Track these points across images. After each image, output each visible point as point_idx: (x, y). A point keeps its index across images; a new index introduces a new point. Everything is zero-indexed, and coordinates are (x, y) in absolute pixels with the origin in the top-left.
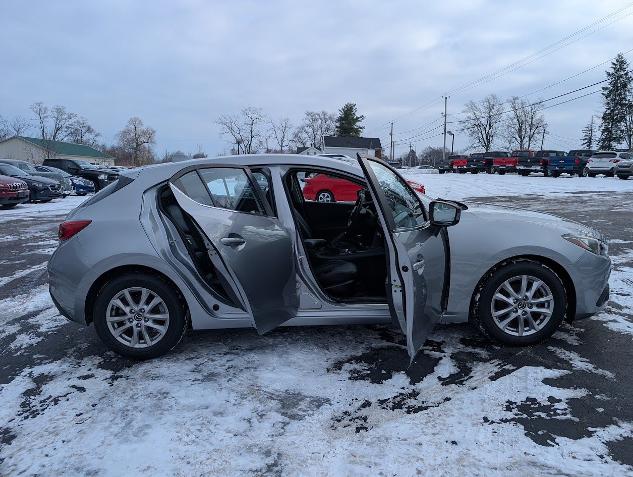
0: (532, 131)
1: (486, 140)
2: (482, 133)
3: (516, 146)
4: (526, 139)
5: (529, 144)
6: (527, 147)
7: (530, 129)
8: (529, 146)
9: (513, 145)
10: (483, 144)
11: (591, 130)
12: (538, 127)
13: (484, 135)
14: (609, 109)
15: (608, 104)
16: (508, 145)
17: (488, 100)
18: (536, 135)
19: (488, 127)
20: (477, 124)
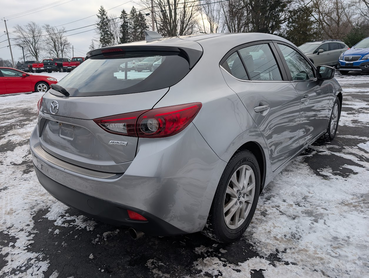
0: (62, 47)
1: (34, 52)
2: (30, 47)
3: (54, 55)
4: (60, 52)
5: (62, 55)
6: (61, 56)
7: (61, 46)
8: (62, 56)
9: (52, 55)
10: (33, 55)
11: (93, 47)
12: (65, 45)
13: (32, 48)
14: (102, 36)
15: (101, 33)
16: (49, 55)
17: (30, 25)
18: (65, 49)
19: (34, 43)
20: (26, 41)
